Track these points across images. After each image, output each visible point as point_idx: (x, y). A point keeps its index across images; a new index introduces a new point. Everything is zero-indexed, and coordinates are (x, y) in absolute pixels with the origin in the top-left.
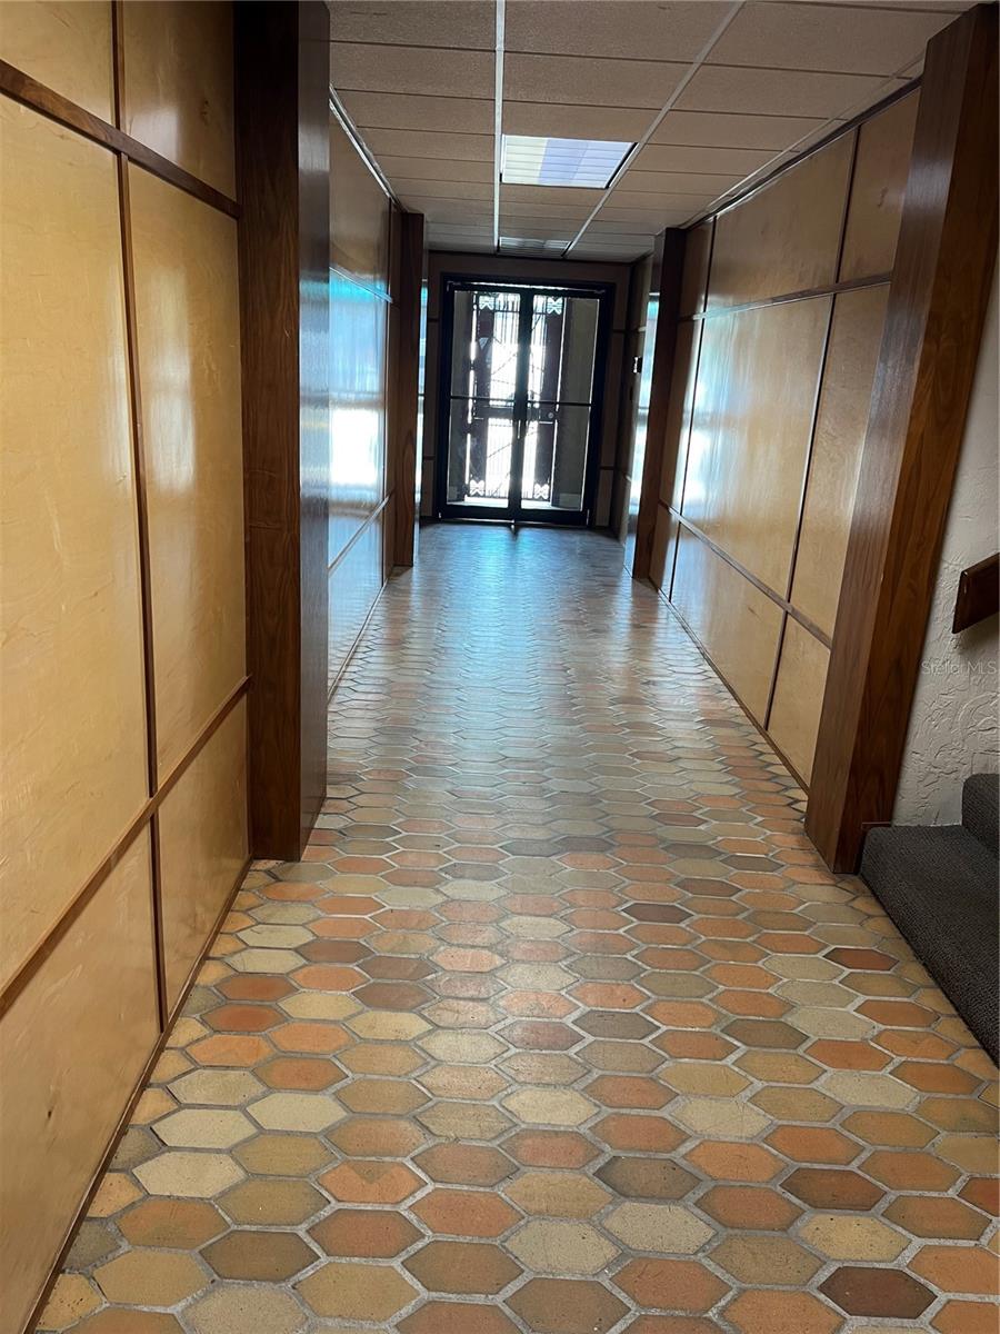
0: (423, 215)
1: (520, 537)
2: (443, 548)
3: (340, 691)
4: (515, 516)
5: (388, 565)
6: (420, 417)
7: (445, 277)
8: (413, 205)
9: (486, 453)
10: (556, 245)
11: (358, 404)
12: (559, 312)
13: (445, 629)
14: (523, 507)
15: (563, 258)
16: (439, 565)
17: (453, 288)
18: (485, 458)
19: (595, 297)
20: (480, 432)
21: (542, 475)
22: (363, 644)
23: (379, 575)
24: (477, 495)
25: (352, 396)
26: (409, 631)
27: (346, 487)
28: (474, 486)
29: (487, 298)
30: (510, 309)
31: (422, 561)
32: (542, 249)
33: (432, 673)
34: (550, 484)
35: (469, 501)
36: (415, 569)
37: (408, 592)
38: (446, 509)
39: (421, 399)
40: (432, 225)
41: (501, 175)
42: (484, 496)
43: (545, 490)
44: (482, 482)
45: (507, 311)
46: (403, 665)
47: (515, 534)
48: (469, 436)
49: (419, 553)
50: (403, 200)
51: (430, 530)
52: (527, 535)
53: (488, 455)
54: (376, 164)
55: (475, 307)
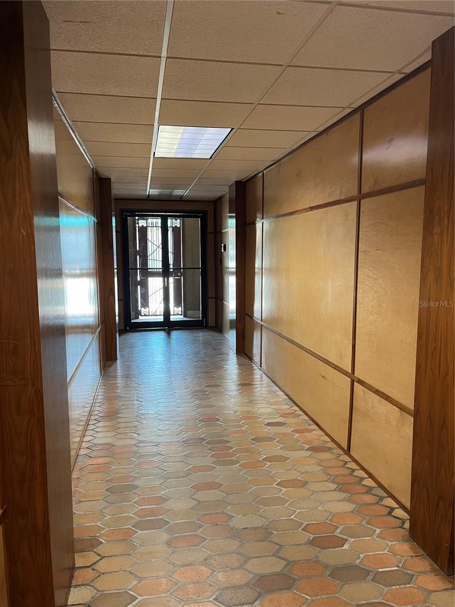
0: (110, 179)
1: (172, 336)
2: (132, 346)
3: (80, 459)
4: (167, 325)
5: (103, 360)
6: (116, 279)
7: (122, 211)
8: (105, 173)
9: (148, 294)
10: (178, 192)
11: (81, 275)
12: (178, 226)
13: (141, 400)
14: (171, 320)
15: (181, 199)
16: (132, 358)
17: (127, 216)
18: (148, 296)
19: (198, 217)
20: (144, 285)
21: (178, 303)
22: (93, 418)
23: (98, 368)
24: (145, 315)
25: (78, 272)
26: (120, 404)
27: (76, 317)
28: (143, 311)
29: (143, 221)
30: (154, 226)
31: (122, 356)
32: (170, 195)
33: (138, 434)
34: (182, 307)
35: (142, 319)
36: (118, 362)
37: (115, 377)
38: (131, 325)
39: (116, 270)
40: (115, 184)
41: (154, 153)
42: (149, 315)
43: (179, 310)
44: (147, 309)
45: (153, 227)
46: (119, 431)
47: (169, 334)
48: (139, 287)
49: (120, 352)
50: (99, 169)
51: (123, 337)
52: (175, 334)
53: (149, 295)
54: (84, 148)
55: (137, 225)
